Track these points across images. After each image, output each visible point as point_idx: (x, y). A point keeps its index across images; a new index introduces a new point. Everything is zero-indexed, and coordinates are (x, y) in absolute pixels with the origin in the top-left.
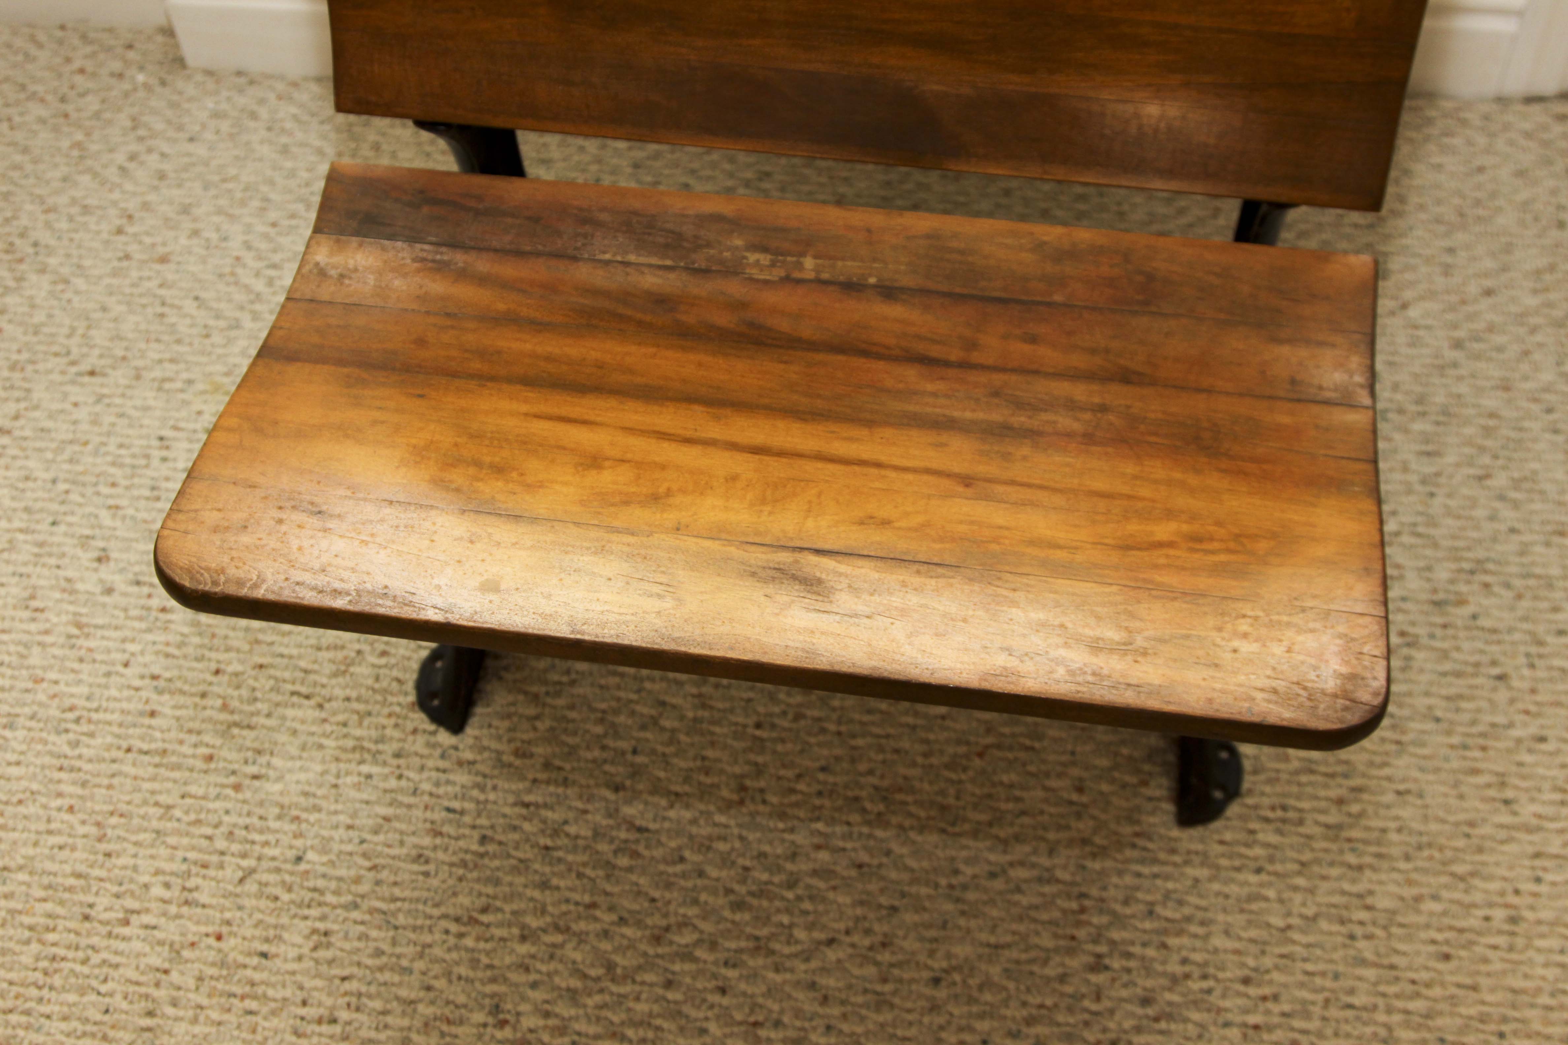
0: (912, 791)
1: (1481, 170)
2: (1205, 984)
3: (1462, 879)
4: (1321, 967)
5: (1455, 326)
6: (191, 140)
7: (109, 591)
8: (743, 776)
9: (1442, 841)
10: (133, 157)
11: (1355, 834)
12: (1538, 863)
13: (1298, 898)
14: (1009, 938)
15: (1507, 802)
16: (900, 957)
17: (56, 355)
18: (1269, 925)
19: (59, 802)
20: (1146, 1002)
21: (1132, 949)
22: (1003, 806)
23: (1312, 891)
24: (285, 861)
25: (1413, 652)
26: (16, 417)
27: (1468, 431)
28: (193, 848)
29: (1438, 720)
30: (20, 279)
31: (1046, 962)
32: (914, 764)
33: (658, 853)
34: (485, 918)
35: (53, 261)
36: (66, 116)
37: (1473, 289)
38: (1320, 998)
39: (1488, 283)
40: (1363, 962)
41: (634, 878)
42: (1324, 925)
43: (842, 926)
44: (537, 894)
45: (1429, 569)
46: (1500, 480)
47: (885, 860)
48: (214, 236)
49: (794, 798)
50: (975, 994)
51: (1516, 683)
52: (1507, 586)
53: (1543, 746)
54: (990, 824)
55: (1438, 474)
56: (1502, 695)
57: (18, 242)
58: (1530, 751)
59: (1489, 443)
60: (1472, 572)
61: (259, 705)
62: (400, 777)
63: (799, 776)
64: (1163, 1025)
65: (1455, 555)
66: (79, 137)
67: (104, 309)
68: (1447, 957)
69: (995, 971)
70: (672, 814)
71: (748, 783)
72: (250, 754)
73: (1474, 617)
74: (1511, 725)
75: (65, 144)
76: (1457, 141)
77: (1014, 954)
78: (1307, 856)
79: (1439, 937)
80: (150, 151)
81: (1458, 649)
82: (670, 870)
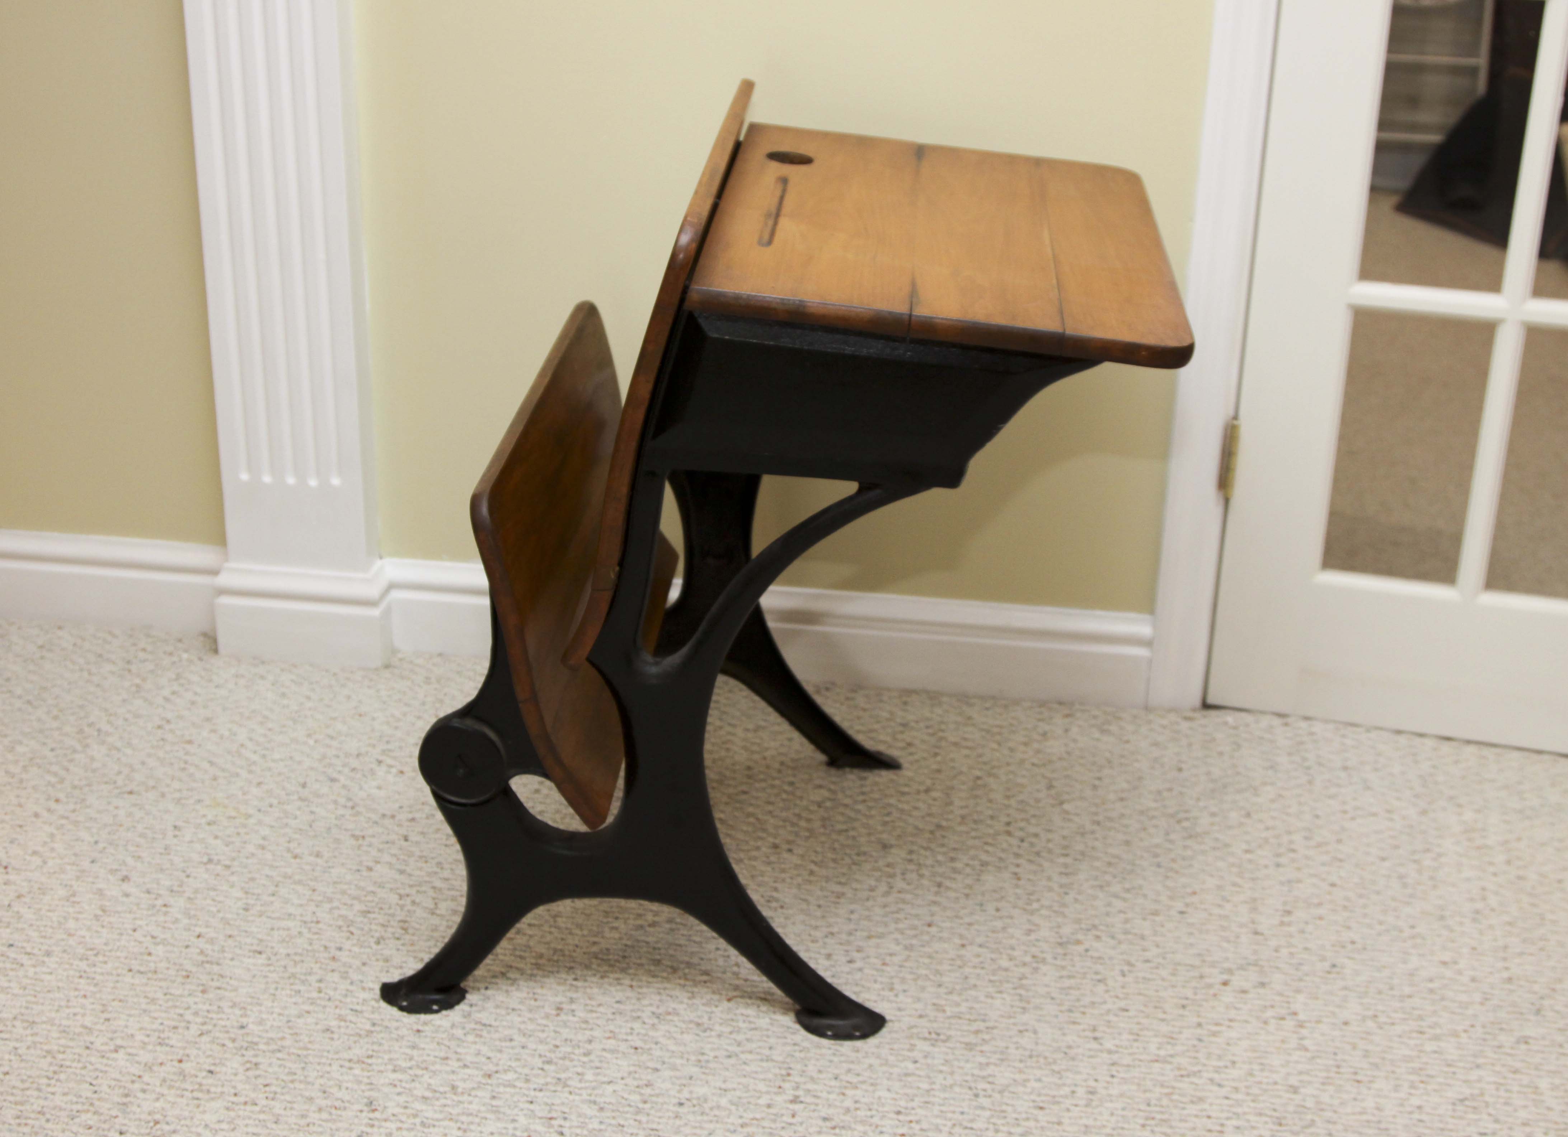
0: (678, 1014)
1: (1127, 742)
2: (869, 1113)
3: (1059, 1072)
4: (952, 1108)
5: (1096, 814)
6: (217, 687)
7: (127, 895)
8: (561, 1003)
9: (1047, 1054)
10: (174, 693)
11: (985, 1048)
12: (1114, 1068)
13: (941, 1076)
14: (735, 1086)
15: (1095, 1039)
16: (657, 1092)
17: (106, 783)
18: (919, 1088)
19: (76, 993)
20: (825, 1119)
21: (819, 1094)
22: (741, 1025)
23: (952, 1073)
24: (233, 1027)
25: (1041, 966)
26: (74, 811)
27: (1097, 864)
28: (169, 1019)
29: (1053, 998)
30: (87, 746)
31: (759, 1098)
32: (682, 1002)
33: (497, 1036)
34: (369, 1061)
35: (110, 739)
36: (129, 671)
37: (1112, 797)
38: (949, 1124)
39: (1124, 795)
40: (983, 1108)
41: (478, 1047)
42: (957, 1089)
43: (619, 1075)
44: (409, 1051)
45: (1059, 927)
46: (1116, 888)
47: (654, 1046)
48: (227, 733)
49: (594, 1015)
50: (707, 1111)
51: (1110, 982)
52: (1113, 937)
53: (1126, 1014)
54: (731, 1033)
55: (1072, 884)
56: (1101, 988)
57: (86, 729)
58: (1116, 1015)
59: (1111, 869)
60: (1088, 930)
61: (226, 955)
62: (320, 991)
63: (600, 1005)
64: (837, 1131)
65: (1078, 921)
66: (137, 681)
67: (143, 763)
68: (1041, 1108)
69: (724, 1102)
70: (508, 1018)
71: (564, 1006)
72: (215, 977)
73: (1087, 950)
74: (1105, 1002)
75: (127, 684)
76: (1113, 728)
77: (738, 1093)
78: (950, 1057)
79: (1038, 1099)
80: (187, 690)
81: (1073, 966)
82: (504, 1044)
